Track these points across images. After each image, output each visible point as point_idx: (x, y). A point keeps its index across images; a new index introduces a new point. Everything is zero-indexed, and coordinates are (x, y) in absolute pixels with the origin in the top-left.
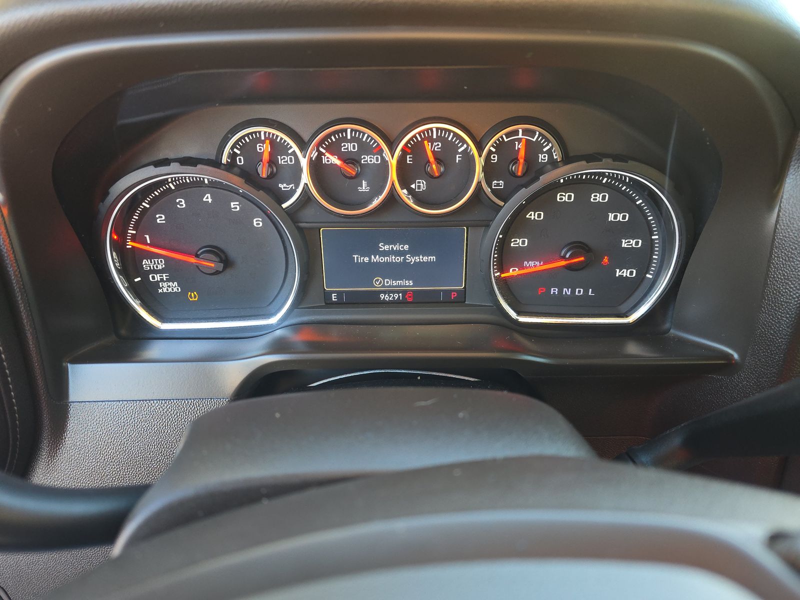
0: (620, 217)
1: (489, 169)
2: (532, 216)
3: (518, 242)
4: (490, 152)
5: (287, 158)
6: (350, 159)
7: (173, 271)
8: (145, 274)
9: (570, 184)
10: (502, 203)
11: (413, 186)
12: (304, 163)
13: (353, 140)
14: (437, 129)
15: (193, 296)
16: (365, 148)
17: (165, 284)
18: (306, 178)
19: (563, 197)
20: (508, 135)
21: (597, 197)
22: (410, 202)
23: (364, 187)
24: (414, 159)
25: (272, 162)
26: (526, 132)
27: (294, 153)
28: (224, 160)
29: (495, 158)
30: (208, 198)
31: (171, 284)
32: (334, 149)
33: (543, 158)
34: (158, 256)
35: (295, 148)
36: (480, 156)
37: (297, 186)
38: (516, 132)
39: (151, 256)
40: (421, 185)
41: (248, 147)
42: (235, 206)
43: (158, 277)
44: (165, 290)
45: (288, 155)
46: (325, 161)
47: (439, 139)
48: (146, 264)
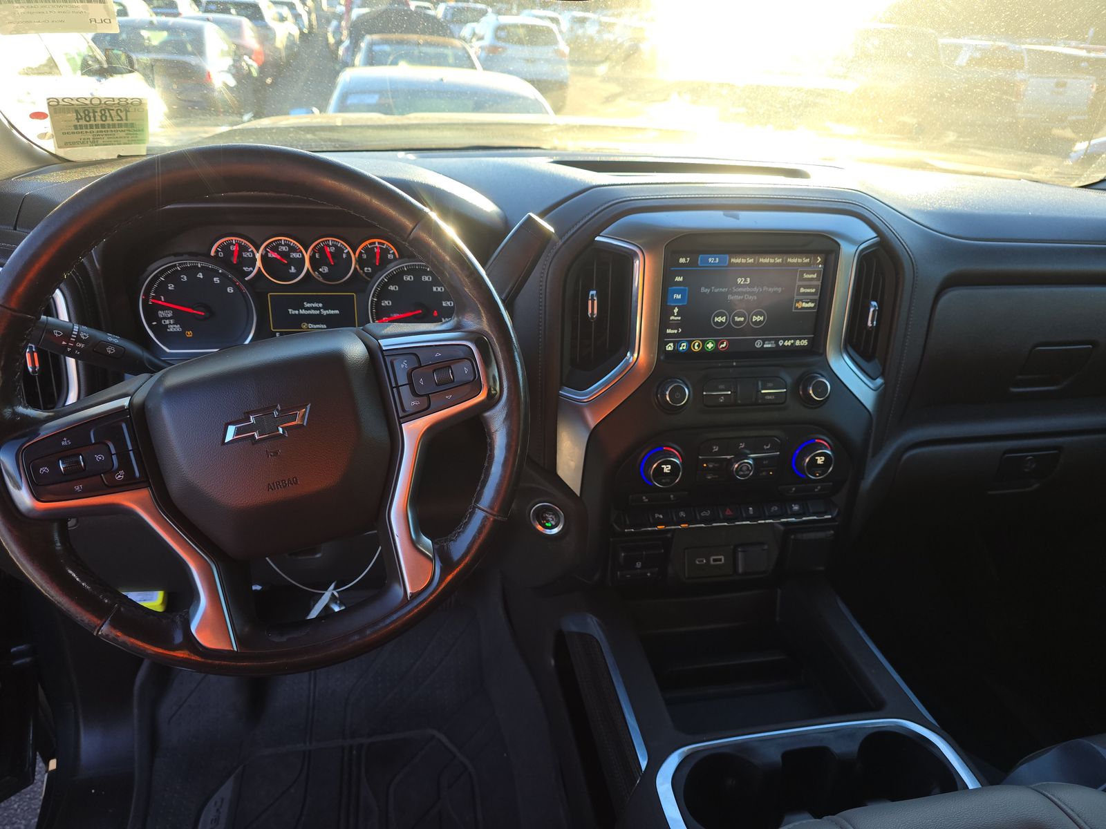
0: (439, 289)
1: (360, 261)
2: (392, 288)
3: (386, 303)
4: (361, 253)
5: (248, 254)
6: (285, 255)
7: (177, 318)
8: (159, 320)
9: (410, 271)
10: (369, 279)
11: (320, 270)
12: (258, 256)
13: (285, 245)
14: (332, 241)
15: (189, 334)
16: (293, 249)
17: (172, 326)
18: (259, 264)
19: (408, 278)
20: (370, 244)
21: (426, 278)
22: (321, 279)
23: (293, 270)
24: (320, 256)
25: (240, 256)
26: (379, 243)
27: (252, 251)
28: (212, 254)
29: (365, 256)
30: (200, 275)
31: (175, 326)
32: (275, 249)
33: (390, 256)
34: (168, 308)
35: (252, 248)
36: (355, 254)
37: (254, 269)
38: (374, 243)
39: (164, 308)
40: (325, 269)
41: (225, 248)
42: (216, 280)
43: (167, 322)
44: (171, 330)
45: (248, 252)
46: (270, 255)
47: (333, 245)
48: (161, 314)
